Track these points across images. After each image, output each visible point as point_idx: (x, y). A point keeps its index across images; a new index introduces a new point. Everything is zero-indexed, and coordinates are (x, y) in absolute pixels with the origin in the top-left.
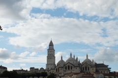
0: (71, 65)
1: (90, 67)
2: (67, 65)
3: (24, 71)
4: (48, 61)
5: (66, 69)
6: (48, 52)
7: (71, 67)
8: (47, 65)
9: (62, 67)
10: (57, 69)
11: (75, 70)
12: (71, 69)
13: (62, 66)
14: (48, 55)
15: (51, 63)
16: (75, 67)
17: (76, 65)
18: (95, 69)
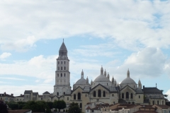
0: (103, 89)
1: (134, 93)
2: (97, 88)
3: (8, 96)
4: (57, 81)
5: (95, 96)
6: (58, 63)
7: (104, 92)
8: (56, 87)
9: (88, 93)
10: (75, 96)
11: (111, 97)
12: (104, 96)
13: (88, 90)
14: (58, 68)
15: (63, 83)
16: (110, 92)
17: (111, 90)
18: (142, 96)
